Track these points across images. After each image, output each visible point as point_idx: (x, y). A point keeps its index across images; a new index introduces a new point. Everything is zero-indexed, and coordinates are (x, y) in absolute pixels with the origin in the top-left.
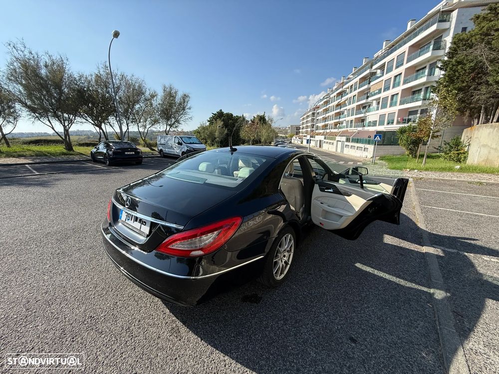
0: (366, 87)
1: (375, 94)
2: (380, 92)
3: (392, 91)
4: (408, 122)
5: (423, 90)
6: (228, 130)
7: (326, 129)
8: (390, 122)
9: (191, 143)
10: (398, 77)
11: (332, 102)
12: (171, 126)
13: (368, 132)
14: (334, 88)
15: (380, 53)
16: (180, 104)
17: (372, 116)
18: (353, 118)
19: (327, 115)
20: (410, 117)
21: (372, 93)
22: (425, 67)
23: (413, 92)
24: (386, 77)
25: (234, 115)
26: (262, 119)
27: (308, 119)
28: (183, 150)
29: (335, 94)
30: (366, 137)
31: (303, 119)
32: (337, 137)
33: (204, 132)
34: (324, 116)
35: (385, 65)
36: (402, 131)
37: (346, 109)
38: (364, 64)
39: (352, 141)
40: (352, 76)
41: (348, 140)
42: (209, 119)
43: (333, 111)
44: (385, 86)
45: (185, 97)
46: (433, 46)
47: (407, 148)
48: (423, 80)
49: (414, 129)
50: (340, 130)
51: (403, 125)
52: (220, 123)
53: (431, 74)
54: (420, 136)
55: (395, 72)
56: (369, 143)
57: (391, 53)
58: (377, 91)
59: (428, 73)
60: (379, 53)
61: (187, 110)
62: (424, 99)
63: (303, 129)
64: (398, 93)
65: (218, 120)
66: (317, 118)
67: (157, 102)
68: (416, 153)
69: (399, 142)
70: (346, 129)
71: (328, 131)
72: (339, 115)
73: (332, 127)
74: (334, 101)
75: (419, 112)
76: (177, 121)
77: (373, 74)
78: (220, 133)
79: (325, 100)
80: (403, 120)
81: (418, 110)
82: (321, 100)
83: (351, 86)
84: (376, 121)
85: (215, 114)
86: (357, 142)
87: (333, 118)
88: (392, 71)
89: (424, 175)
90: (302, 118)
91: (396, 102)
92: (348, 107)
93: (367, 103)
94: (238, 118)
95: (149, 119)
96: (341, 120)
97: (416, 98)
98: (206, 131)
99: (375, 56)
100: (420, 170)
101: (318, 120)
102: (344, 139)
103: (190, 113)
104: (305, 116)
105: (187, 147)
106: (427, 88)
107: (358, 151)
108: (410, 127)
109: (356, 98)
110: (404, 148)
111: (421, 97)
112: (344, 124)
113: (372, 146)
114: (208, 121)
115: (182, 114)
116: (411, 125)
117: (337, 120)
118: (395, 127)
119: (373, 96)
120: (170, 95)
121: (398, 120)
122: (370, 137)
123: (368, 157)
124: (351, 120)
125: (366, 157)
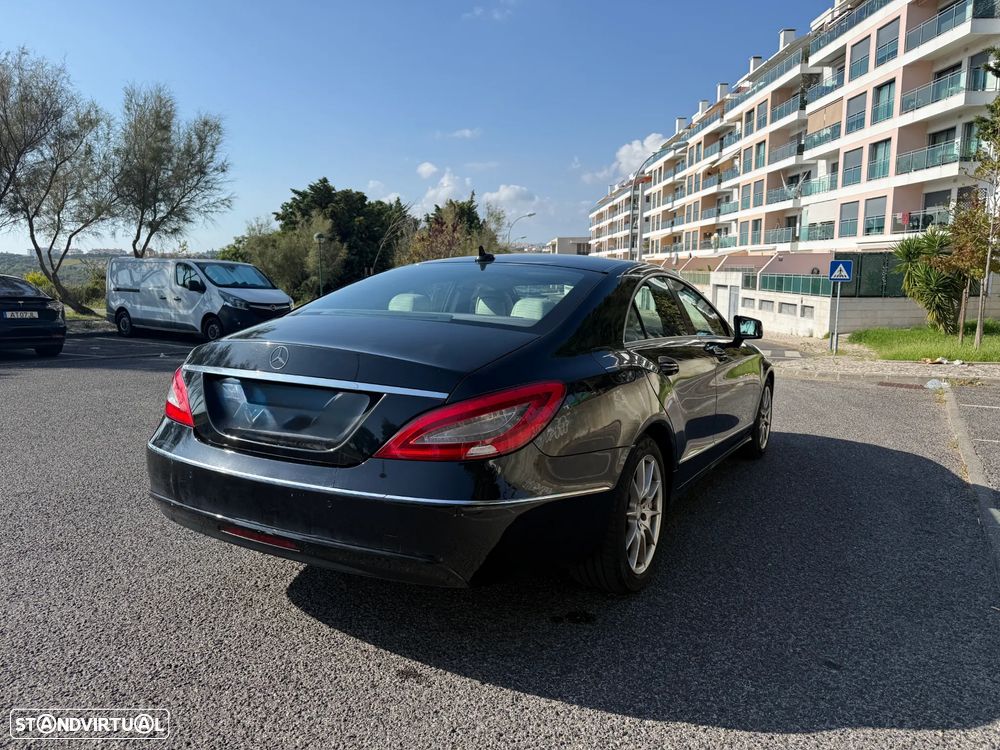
0: (793, 117)
1: (822, 141)
2: (835, 133)
3: (870, 133)
4: (925, 225)
5: (959, 130)
6: (350, 248)
7: (676, 249)
8: (874, 227)
9: (235, 285)
10: (885, 92)
11: (691, 164)
12: (154, 227)
13: (809, 255)
14: (696, 118)
15: (829, 19)
16: (189, 152)
17: (819, 205)
18: (760, 212)
19: (678, 203)
20: (930, 211)
21: (811, 136)
22: (959, 65)
23: (932, 137)
24: (850, 89)
25: (371, 199)
26: (466, 214)
27: (615, 219)
28: (207, 309)
29: (700, 136)
30: (804, 272)
31: (600, 217)
32: (713, 274)
33: (261, 255)
34: (668, 206)
35: (845, 54)
36: (910, 252)
37: (737, 186)
38: (782, 48)
39: (764, 286)
40: (747, 84)
41: (749, 282)
42: (280, 211)
43: (697, 190)
44: (849, 117)
45: (207, 131)
46: (974, 7)
47: (929, 306)
48: (956, 101)
49: (942, 245)
50: (721, 251)
51: (912, 236)
52: (321, 225)
53: (975, 84)
54: (960, 264)
55: (876, 75)
56: (815, 292)
57: (860, 19)
58: (828, 131)
59: (968, 82)
60: (826, 18)
61: (212, 175)
62: (964, 158)
63: (598, 250)
64: (889, 139)
65: (314, 213)
66: (646, 215)
67: (108, 143)
68: (956, 319)
69: (905, 285)
70: (739, 248)
71: (683, 255)
72: (715, 203)
73: (694, 241)
74: (698, 160)
75: (954, 195)
76: (179, 213)
77: (811, 79)
78: (322, 258)
79: (670, 155)
80: (911, 219)
81: (950, 191)
82: (656, 157)
83: (750, 113)
84: (832, 223)
85: (303, 195)
86: (779, 289)
87: (696, 212)
88: (867, 72)
89: (979, 371)
90: (594, 214)
91: (886, 166)
92: (743, 179)
93: (802, 166)
94: (381, 210)
95: (71, 204)
96: (723, 219)
97: (940, 153)
98: (270, 251)
99: (815, 25)
100: (968, 360)
101: (647, 219)
102: (736, 279)
103: (226, 185)
104: (606, 208)
105: (225, 297)
106: (969, 126)
107: (784, 317)
108: (931, 240)
109: (766, 150)
110: (920, 305)
111: (956, 150)
112: (734, 232)
113: (827, 301)
114: (278, 217)
115: (195, 187)
116: (934, 235)
117: (712, 221)
118: (888, 240)
119: (816, 144)
120: (155, 122)
121: (895, 220)
122: (818, 272)
123: (815, 336)
124: (756, 218)
125: (811, 336)
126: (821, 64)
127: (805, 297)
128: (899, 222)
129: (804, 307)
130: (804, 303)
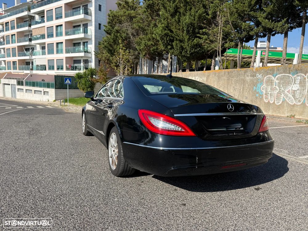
0: (26, 28)
1: (38, 38)
2: (43, 37)
3: (56, 39)
5: (81, 44)
8: (60, 68)
10: (59, 28)
17: (40, 59)
18: (16, 59)
20: (76, 65)
21: (34, 36)
22: (80, 26)
23: (74, 44)
24: (47, 24)
30: (40, 81)
32: (2, 80)
35: (44, 12)
36: (79, 76)
39: (27, 85)
41: (20, 83)
44: (48, 33)
46: (83, 11)
55: (55, 22)
58: (41, 36)
59: (83, 31)
62: (84, 52)
64: (62, 42)
69: (78, 86)
70: (8, 71)
75: (82, 62)
77: (32, 18)
80: (71, 67)
81: (81, 60)
83: (7, 23)
84: (45, 65)
86: (34, 86)
88: (53, 20)
91: (62, 50)
93: (31, 46)
97: (77, 49)
102: (13, 82)
106: (84, 43)
107: (36, 95)
109: (16, 38)
112: (4, 65)
113: (53, 90)
118: (65, 72)
119: (36, 39)
121: (66, 67)
122: (44, 81)
123: (50, 101)
124: (14, 61)
125: (49, 101)
126: (35, 13)
127: (44, 89)
128: (68, 67)
129: (44, 92)
130: (44, 91)
